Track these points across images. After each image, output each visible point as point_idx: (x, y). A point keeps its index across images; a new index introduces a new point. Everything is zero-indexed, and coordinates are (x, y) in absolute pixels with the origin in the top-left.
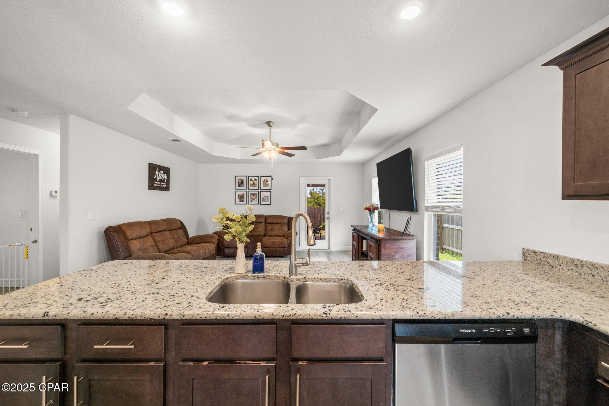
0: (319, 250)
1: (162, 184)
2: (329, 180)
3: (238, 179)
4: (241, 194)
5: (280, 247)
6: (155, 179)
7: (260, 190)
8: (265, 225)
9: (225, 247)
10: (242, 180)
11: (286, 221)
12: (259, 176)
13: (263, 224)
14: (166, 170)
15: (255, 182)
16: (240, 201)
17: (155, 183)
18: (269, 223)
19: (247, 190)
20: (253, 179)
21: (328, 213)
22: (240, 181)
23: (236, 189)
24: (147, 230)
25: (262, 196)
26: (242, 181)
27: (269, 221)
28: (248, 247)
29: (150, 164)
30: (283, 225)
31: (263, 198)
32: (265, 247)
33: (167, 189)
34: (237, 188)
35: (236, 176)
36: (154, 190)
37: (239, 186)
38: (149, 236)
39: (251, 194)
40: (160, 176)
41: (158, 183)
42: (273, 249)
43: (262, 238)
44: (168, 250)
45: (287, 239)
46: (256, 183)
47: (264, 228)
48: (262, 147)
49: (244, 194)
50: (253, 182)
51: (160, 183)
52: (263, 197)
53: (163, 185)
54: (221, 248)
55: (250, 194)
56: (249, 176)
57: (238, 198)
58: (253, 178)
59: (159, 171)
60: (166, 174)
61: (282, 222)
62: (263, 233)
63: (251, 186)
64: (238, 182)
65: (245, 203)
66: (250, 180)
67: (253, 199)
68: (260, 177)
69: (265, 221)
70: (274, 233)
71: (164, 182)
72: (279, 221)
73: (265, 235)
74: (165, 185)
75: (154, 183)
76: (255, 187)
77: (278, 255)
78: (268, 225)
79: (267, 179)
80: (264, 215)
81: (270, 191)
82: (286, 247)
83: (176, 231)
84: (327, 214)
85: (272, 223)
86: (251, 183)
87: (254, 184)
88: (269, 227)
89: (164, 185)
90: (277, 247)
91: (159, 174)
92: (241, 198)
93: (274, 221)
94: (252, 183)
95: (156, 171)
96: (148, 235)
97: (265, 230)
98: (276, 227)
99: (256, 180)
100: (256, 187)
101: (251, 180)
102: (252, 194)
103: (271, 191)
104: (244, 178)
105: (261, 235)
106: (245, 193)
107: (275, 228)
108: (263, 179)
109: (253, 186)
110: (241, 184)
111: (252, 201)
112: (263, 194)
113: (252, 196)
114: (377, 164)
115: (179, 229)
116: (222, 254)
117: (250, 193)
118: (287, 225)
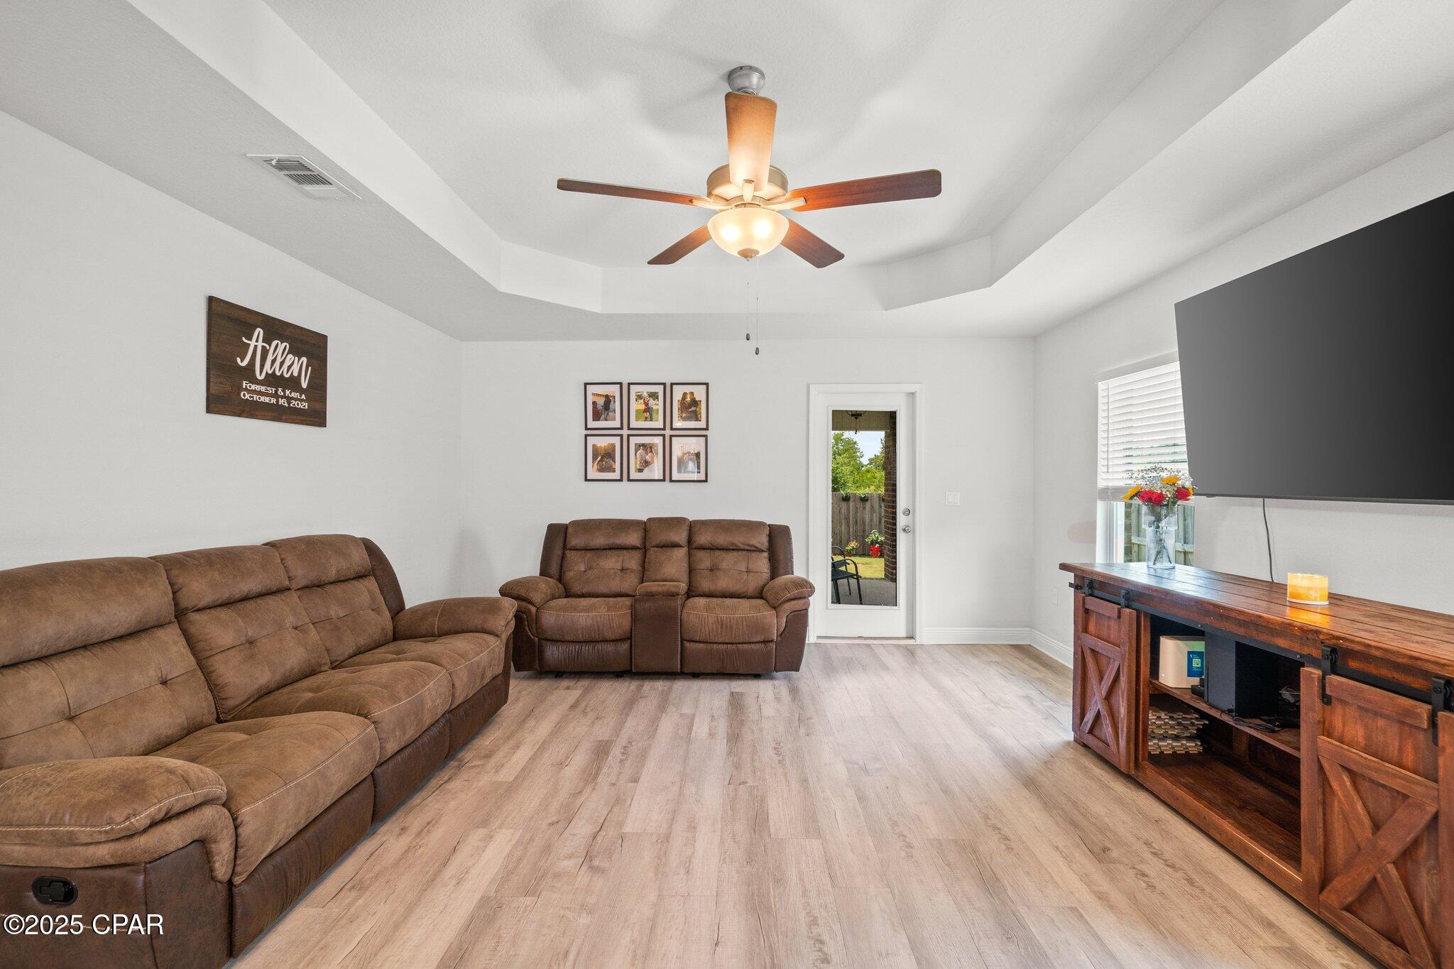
0: (875, 642)
1: (282, 397)
2: (912, 395)
3: (594, 394)
4: (603, 445)
5: (752, 641)
6: (248, 373)
7: (668, 432)
8: (690, 555)
9: (547, 640)
10: (607, 396)
11: (762, 540)
12: (664, 384)
13: (681, 553)
14: (302, 342)
15: (652, 402)
16: (601, 470)
17: (246, 389)
18: (702, 548)
19: (625, 432)
20: (645, 395)
21: (907, 512)
22: (601, 402)
23: (587, 429)
24: (155, 598)
25: (677, 453)
26: (608, 400)
27: (703, 538)
28: (630, 638)
29: (211, 300)
30: (753, 554)
31: (680, 461)
32: (697, 642)
33: (316, 417)
34: (591, 424)
35: (586, 384)
36: (240, 415)
37: (597, 416)
38: (160, 633)
39: (638, 446)
40: (274, 361)
41: (263, 389)
42: (721, 646)
43: (683, 606)
44: (273, 686)
45: (775, 608)
46: (655, 407)
47: (685, 566)
48: (710, 194)
49: (613, 446)
50: (646, 404)
51: (271, 390)
52: (680, 454)
53: (289, 399)
54: (534, 641)
55: (636, 444)
56: (629, 384)
57: (594, 458)
58: (645, 390)
59: (268, 340)
60: (304, 359)
61: (749, 545)
62: (683, 587)
63: (637, 419)
64: (594, 403)
65: (616, 475)
66: (633, 397)
67: (646, 463)
68: (668, 388)
69: (690, 541)
70: (723, 583)
71: (301, 391)
72: (739, 540)
73: (690, 594)
74: (301, 400)
75: (240, 388)
76: (651, 420)
77: (741, 671)
78: (701, 555)
79: (692, 393)
80: (684, 519)
81: (702, 433)
82: (772, 641)
83: (338, 590)
84: (904, 513)
85: (713, 548)
86: (636, 406)
87: (648, 409)
88: (704, 560)
89: (296, 399)
90: (741, 641)
91: (265, 353)
92: (604, 458)
93: (722, 539)
94: (643, 407)
95: (250, 340)
96: (160, 626)
97: (691, 571)
98: (728, 560)
99: (654, 396)
100: (657, 420)
101: (639, 397)
102: (643, 445)
103: (706, 436)
104: (614, 390)
105: (677, 594)
106: (616, 441)
107: (724, 565)
108: (678, 393)
109: (646, 419)
110: (602, 410)
111: (640, 470)
112: (681, 446)
113: (641, 451)
114: (1176, 305)
115: (360, 577)
116: (537, 666)
117: (634, 440)
118: (766, 554)
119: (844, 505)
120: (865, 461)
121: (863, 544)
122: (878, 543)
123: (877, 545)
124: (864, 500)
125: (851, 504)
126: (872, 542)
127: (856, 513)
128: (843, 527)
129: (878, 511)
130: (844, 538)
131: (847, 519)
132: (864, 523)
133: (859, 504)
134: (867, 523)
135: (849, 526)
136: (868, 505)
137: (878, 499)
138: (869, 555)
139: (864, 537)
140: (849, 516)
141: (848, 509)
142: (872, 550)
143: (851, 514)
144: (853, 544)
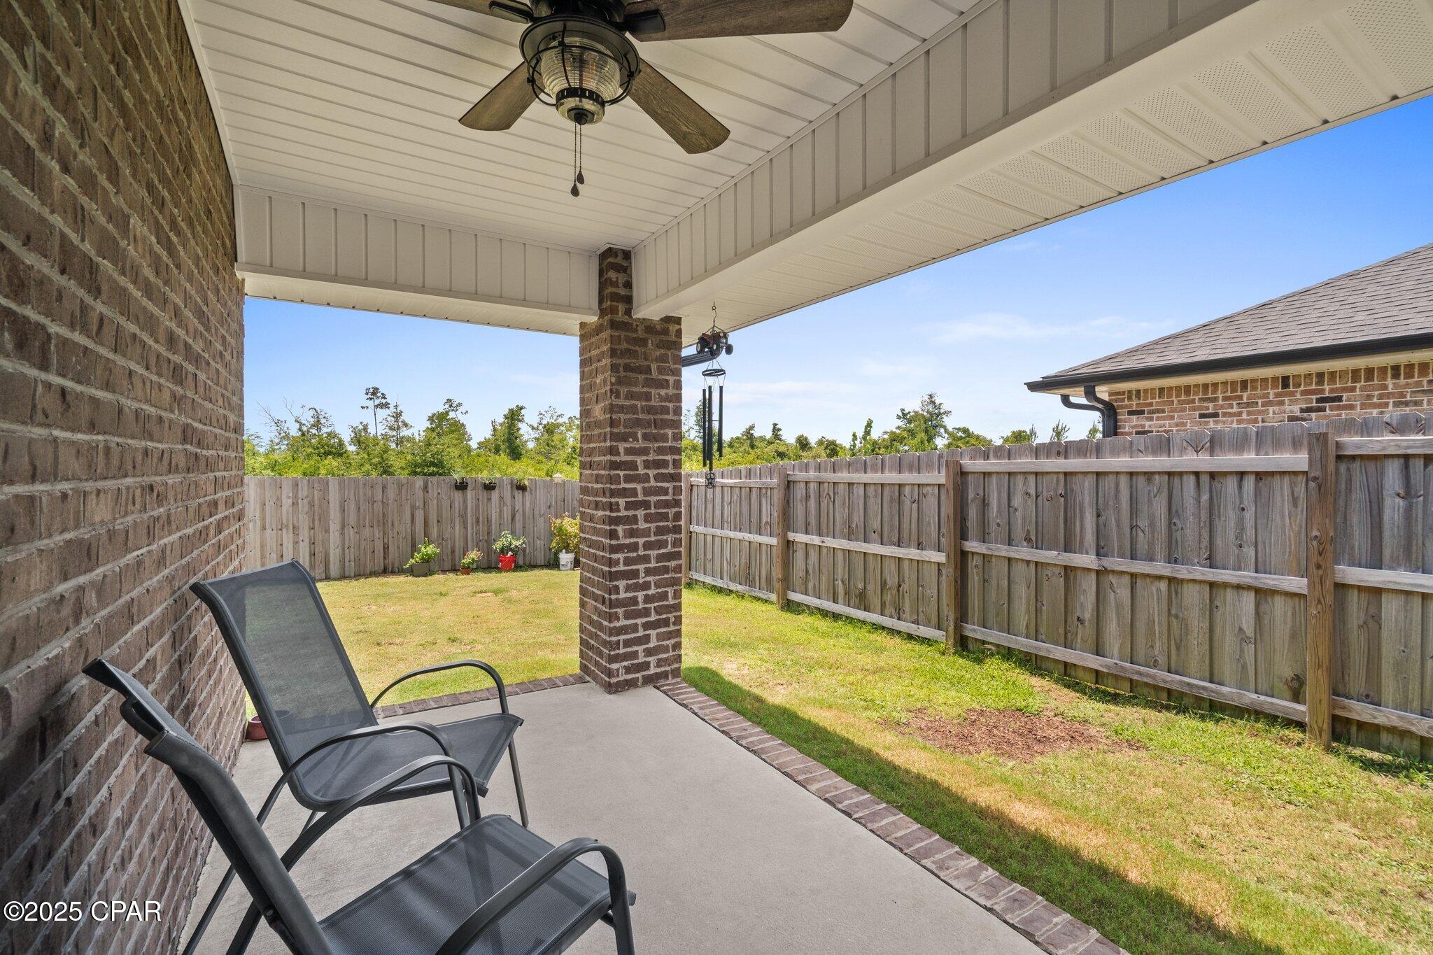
119: (458, 495)
120: (474, 444)
121: (488, 551)
122: (511, 550)
123: (510, 553)
124: (489, 487)
125: (469, 493)
126: (502, 550)
127: (478, 507)
128: (457, 528)
129: (509, 503)
130: (459, 545)
131: (463, 517)
132: (489, 521)
133: (484, 494)
134: (493, 521)
135: (465, 528)
136: (495, 495)
137: (509, 486)
138: (498, 568)
139: (489, 543)
140: (466, 514)
141: (465, 502)
142: (501, 561)
143: (469, 508)
144: (473, 555)
